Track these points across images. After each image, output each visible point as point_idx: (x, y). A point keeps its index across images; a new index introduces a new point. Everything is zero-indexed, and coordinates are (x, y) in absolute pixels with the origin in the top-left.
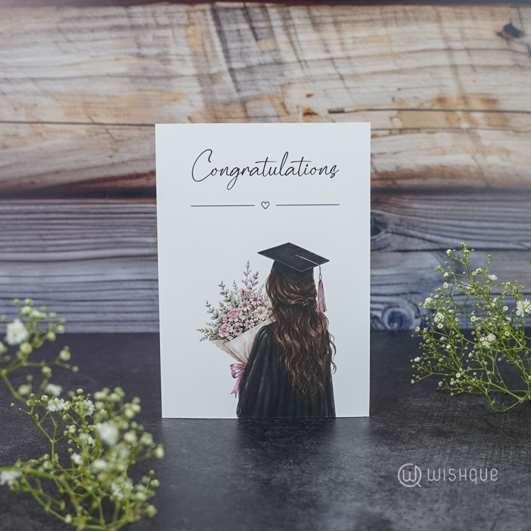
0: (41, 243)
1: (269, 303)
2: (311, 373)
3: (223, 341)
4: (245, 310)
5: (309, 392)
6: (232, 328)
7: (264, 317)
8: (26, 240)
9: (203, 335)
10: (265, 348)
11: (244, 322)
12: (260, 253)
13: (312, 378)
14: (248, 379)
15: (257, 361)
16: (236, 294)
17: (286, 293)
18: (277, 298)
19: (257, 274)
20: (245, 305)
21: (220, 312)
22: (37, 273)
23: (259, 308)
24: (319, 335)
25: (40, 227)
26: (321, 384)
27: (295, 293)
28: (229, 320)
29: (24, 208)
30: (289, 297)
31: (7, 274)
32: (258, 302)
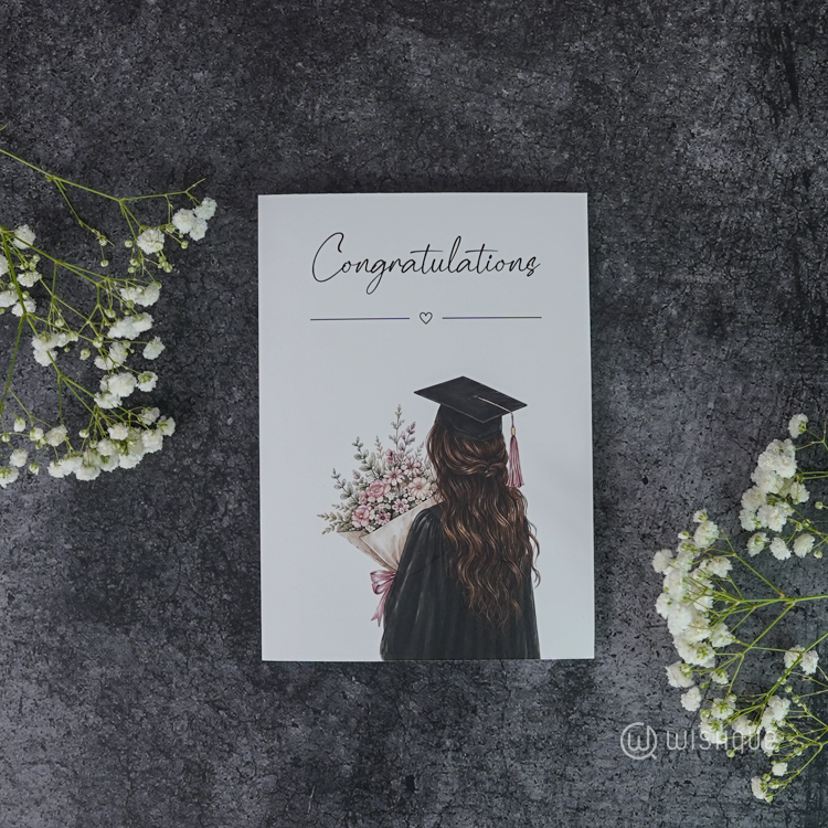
1: (432, 473)
2: (500, 587)
3: (359, 533)
4: (394, 483)
5: (497, 617)
6: (373, 512)
7: (425, 495)
9: (327, 524)
10: (425, 544)
11: (392, 503)
12: (418, 393)
13: (502, 594)
14: (399, 596)
15: (413, 566)
16: (380, 457)
17: (459, 456)
18: (444, 464)
19: (413, 426)
20: (394, 476)
21: (355, 487)
23: (417, 480)
24: (512, 523)
26: (516, 605)
27: (473, 456)
28: (369, 500)
30: (463, 463)
32: (417, 471)
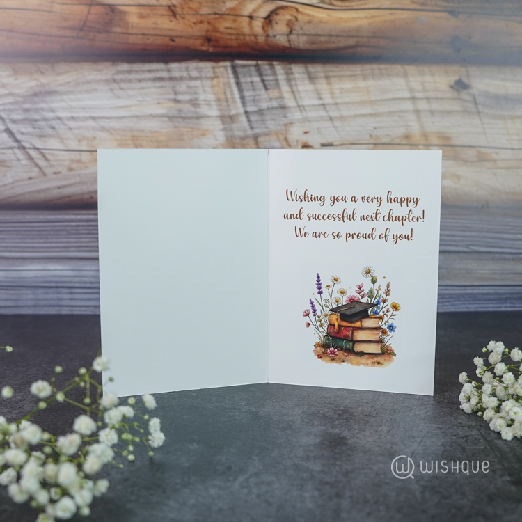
29: (85, 217)
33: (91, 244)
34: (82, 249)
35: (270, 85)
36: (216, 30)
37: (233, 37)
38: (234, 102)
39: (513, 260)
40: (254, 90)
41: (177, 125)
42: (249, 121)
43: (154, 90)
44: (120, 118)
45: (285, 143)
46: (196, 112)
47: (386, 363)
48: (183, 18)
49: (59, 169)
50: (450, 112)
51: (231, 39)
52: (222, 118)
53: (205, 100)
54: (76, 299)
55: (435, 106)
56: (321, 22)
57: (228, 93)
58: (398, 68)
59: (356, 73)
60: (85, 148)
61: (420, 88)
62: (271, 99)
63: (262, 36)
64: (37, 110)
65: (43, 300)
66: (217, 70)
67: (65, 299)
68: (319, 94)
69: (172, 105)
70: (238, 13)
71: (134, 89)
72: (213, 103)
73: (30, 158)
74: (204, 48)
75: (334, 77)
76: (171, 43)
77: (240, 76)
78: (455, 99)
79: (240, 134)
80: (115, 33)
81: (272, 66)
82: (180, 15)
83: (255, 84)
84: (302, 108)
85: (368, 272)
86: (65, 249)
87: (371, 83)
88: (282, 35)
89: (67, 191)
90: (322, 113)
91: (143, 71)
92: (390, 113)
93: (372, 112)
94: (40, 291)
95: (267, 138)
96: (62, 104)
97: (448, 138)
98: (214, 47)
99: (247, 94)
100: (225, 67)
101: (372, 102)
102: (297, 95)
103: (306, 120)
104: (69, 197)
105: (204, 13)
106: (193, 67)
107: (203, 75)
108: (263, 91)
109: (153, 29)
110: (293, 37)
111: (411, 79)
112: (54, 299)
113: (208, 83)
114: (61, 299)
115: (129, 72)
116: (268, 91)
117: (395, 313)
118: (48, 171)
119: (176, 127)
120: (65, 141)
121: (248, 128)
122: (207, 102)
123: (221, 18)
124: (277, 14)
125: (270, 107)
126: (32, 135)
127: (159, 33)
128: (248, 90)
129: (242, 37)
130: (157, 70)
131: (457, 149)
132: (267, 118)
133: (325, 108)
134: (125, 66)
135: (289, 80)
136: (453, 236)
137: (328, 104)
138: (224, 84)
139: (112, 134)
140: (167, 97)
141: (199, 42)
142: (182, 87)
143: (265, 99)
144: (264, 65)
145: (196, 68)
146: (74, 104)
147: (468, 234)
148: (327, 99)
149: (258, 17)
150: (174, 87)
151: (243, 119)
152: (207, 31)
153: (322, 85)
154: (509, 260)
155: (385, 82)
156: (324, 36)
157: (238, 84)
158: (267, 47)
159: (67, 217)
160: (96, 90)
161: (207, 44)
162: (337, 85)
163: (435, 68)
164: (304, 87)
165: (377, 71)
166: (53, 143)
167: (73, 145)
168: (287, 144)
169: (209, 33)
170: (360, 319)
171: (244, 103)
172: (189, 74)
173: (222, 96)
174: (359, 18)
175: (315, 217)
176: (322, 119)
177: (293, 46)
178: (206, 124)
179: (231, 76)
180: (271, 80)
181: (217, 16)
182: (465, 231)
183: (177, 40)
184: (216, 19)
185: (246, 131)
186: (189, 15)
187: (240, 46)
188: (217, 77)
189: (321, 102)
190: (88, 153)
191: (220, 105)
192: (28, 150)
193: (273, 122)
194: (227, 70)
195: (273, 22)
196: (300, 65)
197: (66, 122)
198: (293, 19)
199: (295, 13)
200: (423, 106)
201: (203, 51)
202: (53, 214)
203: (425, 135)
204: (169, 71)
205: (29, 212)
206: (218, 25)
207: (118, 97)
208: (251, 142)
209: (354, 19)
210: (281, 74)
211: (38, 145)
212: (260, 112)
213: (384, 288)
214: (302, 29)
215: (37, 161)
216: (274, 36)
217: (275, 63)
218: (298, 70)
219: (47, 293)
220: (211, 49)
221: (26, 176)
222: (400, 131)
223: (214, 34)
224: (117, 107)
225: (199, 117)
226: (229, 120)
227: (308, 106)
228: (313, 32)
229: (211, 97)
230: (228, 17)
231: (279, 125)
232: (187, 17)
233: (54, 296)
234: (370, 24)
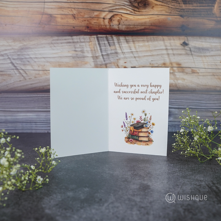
0: (46, 106)
8: (41, 105)
22: (44, 115)
25: (46, 101)
29: (41, 95)
31: (36, 115)
33: (43, 106)
34: (40, 108)
35: (111, 44)
36: (90, 23)
37: (97, 26)
38: (98, 51)
39: (206, 111)
40: (105, 46)
41: (76, 60)
42: (103, 58)
43: (67, 47)
44: (54, 57)
45: (117, 67)
46: (83, 55)
47: (150, 144)
48: (78, 19)
49: (31, 77)
50: (181, 54)
51: (96, 27)
52: (93, 57)
53: (86, 51)
54: (38, 127)
55: (175, 52)
56: (131, 20)
57: (95, 48)
58: (161, 37)
59: (145, 39)
60: (41, 69)
61: (169, 45)
62: (112, 50)
63: (108, 25)
64: (22, 55)
65: (25, 127)
66: (91, 39)
67: (34, 127)
68: (130, 48)
69: (74, 52)
70: (99, 17)
71: (59, 46)
72: (90, 51)
73: (20, 73)
74: (86, 31)
75: (136, 41)
76: (74, 29)
77: (100, 41)
78: (183, 49)
79: (100, 63)
80: (52, 25)
81: (112, 37)
82: (77, 18)
83: (106, 44)
84: (124, 53)
85: (144, 112)
86: (33, 108)
87: (150, 43)
88: (116, 25)
89: (34, 86)
90: (132, 55)
91: (63, 40)
92: (158, 55)
93: (151, 54)
94: (24, 124)
95: (110, 64)
96: (32, 52)
97: (180, 64)
98: (90, 30)
99: (102, 48)
100: (94, 38)
101: (151, 51)
102: (122, 48)
103: (125, 58)
104: (35, 88)
105: (86, 17)
106: (82, 38)
107: (86, 41)
108: (109, 47)
109: (67, 23)
110: (120, 26)
111: (166, 42)
112: (29, 127)
113: (88, 44)
114: (32, 127)
115: (58, 40)
116: (111, 47)
117: (153, 126)
118: (27, 78)
119: (75, 61)
120: (33, 66)
121: (103, 61)
122: (87, 51)
123: (92, 19)
124: (114, 17)
125: (111, 53)
126: (21, 64)
127: (69, 25)
128: (103, 46)
129: (100, 26)
130: (68, 39)
131: (184, 68)
132: (110, 57)
133: (132, 53)
134: (56, 38)
135: (119, 43)
136: (182, 102)
137: (134, 52)
138: (94, 44)
139: (51, 64)
140: (72, 49)
141: (84, 28)
142: (78, 45)
143: (109, 50)
144: (109, 37)
145: (83, 38)
146: (36, 52)
147: (188, 101)
148: (134, 50)
149: (106, 18)
150: (74, 46)
151: (101, 57)
152: (87, 24)
153: (131, 44)
154: (204, 111)
155: (156, 43)
156: (132, 25)
157: (99, 44)
158: (110, 30)
159: (34, 95)
160: (45, 47)
161: (87, 29)
162: (137, 44)
163: (175, 37)
164: (124, 45)
165: (153, 39)
166: (29, 67)
167: (36, 68)
168: (118, 67)
169: (88, 25)
170: (141, 129)
171: (101, 51)
172: (80, 40)
173: (93, 49)
174: (146, 18)
175: (125, 92)
176: (131, 57)
177: (120, 29)
178: (87, 60)
179: (97, 41)
180: (112, 43)
181: (91, 18)
182: (187, 100)
183: (76, 28)
184: (90, 19)
185: (102, 62)
186: (80, 18)
187: (100, 30)
188: (91, 41)
189: (131, 51)
190: (42, 71)
191: (92, 52)
192: (19, 70)
193: (112, 59)
194: (95, 39)
195: (113, 20)
196: (123, 37)
197: (34, 59)
198: (120, 19)
199: (121, 17)
200: (170, 52)
201: (86, 32)
202: (29, 95)
203: (171, 63)
204: (72, 39)
205: (20, 94)
206: (91, 22)
207: (53, 50)
208: (104, 66)
209: (143, 18)
210: (115, 40)
211: (23, 68)
212: (108, 55)
213: (149, 117)
214: (123, 23)
215: (22, 74)
216: (113, 26)
217: (113, 36)
218: (122, 38)
219: (27, 124)
220: (89, 31)
221: (19, 80)
222: (162, 62)
223: (90, 25)
224: (53, 53)
225: (84, 57)
226: (96, 58)
227: (126, 52)
228: (128, 24)
229: (89, 49)
230: (95, 18)
231: (115, 60)
232: (80, 19)
233: (30, 126)
234: (150, 21)
